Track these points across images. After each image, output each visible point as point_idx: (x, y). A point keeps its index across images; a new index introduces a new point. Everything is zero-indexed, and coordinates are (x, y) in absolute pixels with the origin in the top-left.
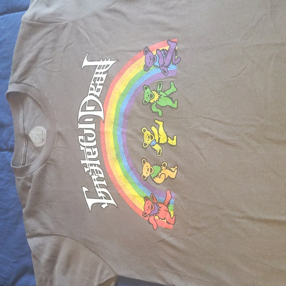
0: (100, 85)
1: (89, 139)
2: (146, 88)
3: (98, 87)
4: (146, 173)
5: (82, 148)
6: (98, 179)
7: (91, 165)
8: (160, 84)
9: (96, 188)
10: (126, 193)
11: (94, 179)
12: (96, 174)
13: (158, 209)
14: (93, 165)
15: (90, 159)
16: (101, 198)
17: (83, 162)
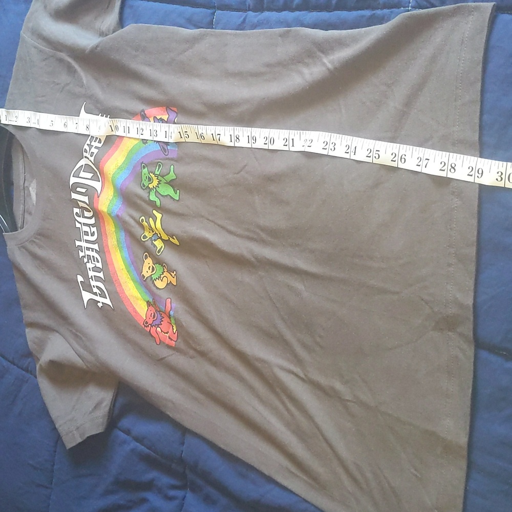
0: (96, 147)
1: (86, 214)
2: (144, 167)
3: (93, 150)
4: (146, 272)
5: (78, 225)
6: (95, 269)
7: (88, 249)
8: (160, 166)
9: (91, 280)
10: (127, 293)
11: (89, 268)
12: (93, 262)
13: (161, 319)
14: (90, 249)
15: (87, 241)
16: (95, 294)
17: (78, 243)
